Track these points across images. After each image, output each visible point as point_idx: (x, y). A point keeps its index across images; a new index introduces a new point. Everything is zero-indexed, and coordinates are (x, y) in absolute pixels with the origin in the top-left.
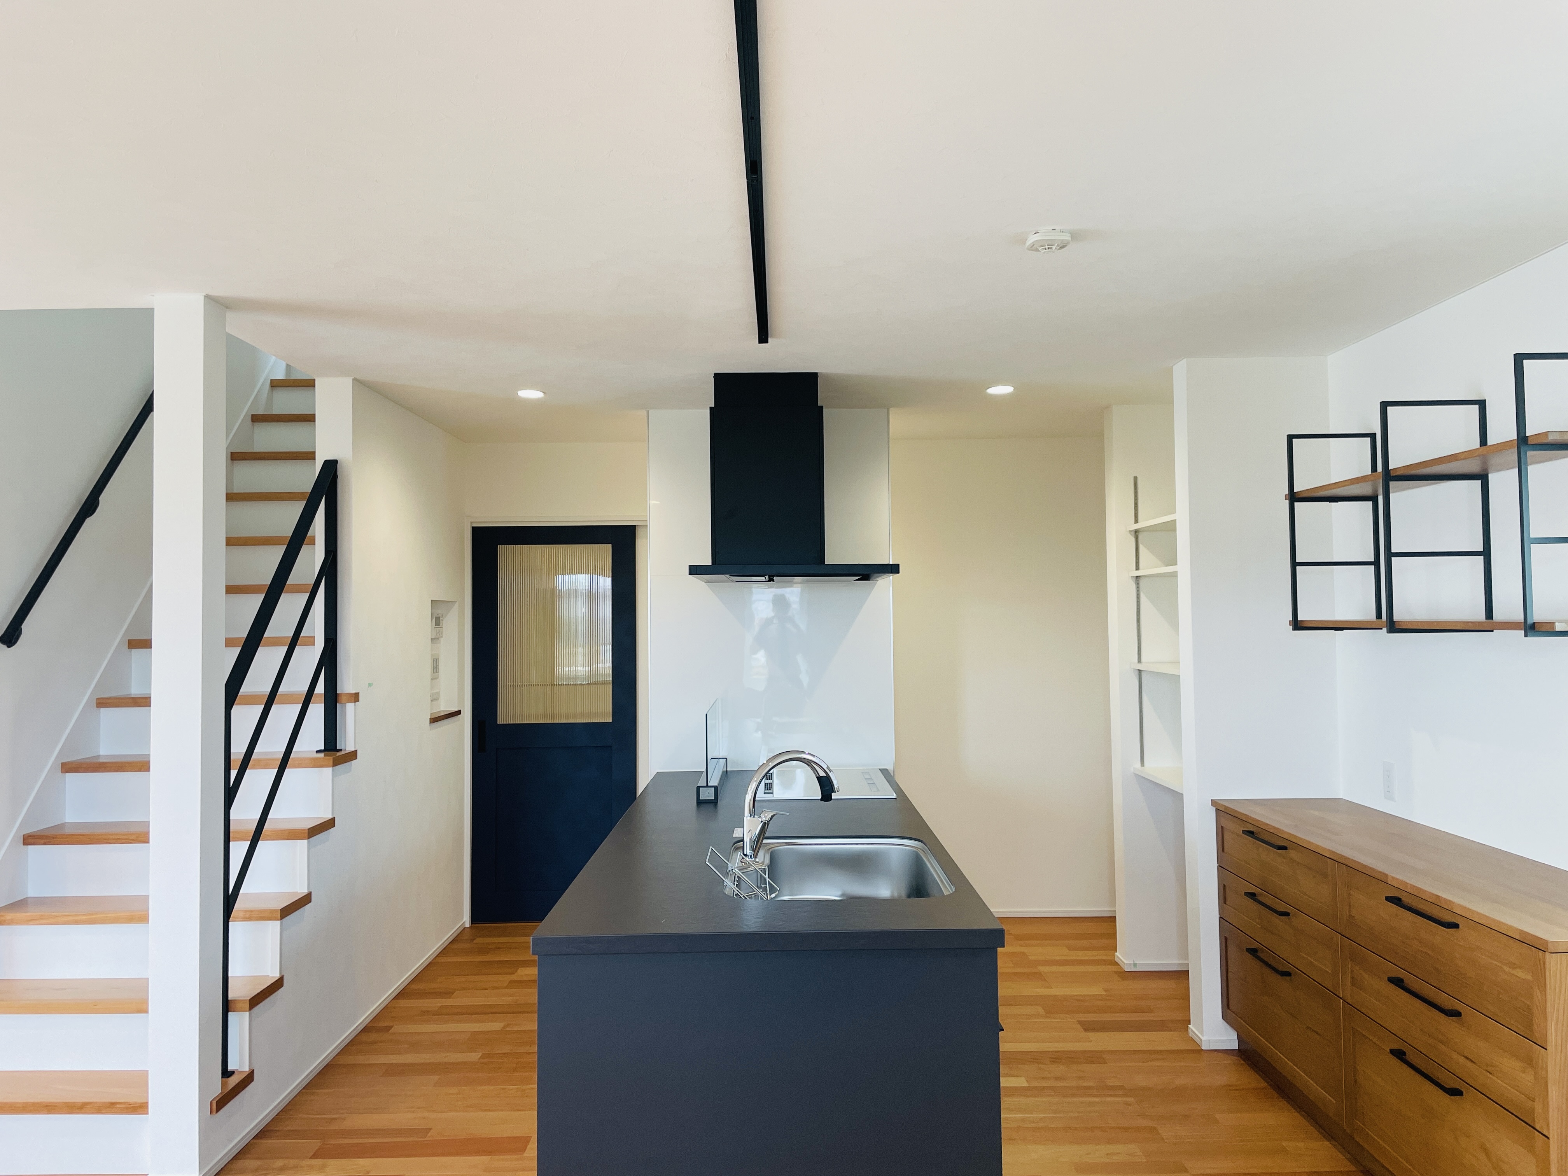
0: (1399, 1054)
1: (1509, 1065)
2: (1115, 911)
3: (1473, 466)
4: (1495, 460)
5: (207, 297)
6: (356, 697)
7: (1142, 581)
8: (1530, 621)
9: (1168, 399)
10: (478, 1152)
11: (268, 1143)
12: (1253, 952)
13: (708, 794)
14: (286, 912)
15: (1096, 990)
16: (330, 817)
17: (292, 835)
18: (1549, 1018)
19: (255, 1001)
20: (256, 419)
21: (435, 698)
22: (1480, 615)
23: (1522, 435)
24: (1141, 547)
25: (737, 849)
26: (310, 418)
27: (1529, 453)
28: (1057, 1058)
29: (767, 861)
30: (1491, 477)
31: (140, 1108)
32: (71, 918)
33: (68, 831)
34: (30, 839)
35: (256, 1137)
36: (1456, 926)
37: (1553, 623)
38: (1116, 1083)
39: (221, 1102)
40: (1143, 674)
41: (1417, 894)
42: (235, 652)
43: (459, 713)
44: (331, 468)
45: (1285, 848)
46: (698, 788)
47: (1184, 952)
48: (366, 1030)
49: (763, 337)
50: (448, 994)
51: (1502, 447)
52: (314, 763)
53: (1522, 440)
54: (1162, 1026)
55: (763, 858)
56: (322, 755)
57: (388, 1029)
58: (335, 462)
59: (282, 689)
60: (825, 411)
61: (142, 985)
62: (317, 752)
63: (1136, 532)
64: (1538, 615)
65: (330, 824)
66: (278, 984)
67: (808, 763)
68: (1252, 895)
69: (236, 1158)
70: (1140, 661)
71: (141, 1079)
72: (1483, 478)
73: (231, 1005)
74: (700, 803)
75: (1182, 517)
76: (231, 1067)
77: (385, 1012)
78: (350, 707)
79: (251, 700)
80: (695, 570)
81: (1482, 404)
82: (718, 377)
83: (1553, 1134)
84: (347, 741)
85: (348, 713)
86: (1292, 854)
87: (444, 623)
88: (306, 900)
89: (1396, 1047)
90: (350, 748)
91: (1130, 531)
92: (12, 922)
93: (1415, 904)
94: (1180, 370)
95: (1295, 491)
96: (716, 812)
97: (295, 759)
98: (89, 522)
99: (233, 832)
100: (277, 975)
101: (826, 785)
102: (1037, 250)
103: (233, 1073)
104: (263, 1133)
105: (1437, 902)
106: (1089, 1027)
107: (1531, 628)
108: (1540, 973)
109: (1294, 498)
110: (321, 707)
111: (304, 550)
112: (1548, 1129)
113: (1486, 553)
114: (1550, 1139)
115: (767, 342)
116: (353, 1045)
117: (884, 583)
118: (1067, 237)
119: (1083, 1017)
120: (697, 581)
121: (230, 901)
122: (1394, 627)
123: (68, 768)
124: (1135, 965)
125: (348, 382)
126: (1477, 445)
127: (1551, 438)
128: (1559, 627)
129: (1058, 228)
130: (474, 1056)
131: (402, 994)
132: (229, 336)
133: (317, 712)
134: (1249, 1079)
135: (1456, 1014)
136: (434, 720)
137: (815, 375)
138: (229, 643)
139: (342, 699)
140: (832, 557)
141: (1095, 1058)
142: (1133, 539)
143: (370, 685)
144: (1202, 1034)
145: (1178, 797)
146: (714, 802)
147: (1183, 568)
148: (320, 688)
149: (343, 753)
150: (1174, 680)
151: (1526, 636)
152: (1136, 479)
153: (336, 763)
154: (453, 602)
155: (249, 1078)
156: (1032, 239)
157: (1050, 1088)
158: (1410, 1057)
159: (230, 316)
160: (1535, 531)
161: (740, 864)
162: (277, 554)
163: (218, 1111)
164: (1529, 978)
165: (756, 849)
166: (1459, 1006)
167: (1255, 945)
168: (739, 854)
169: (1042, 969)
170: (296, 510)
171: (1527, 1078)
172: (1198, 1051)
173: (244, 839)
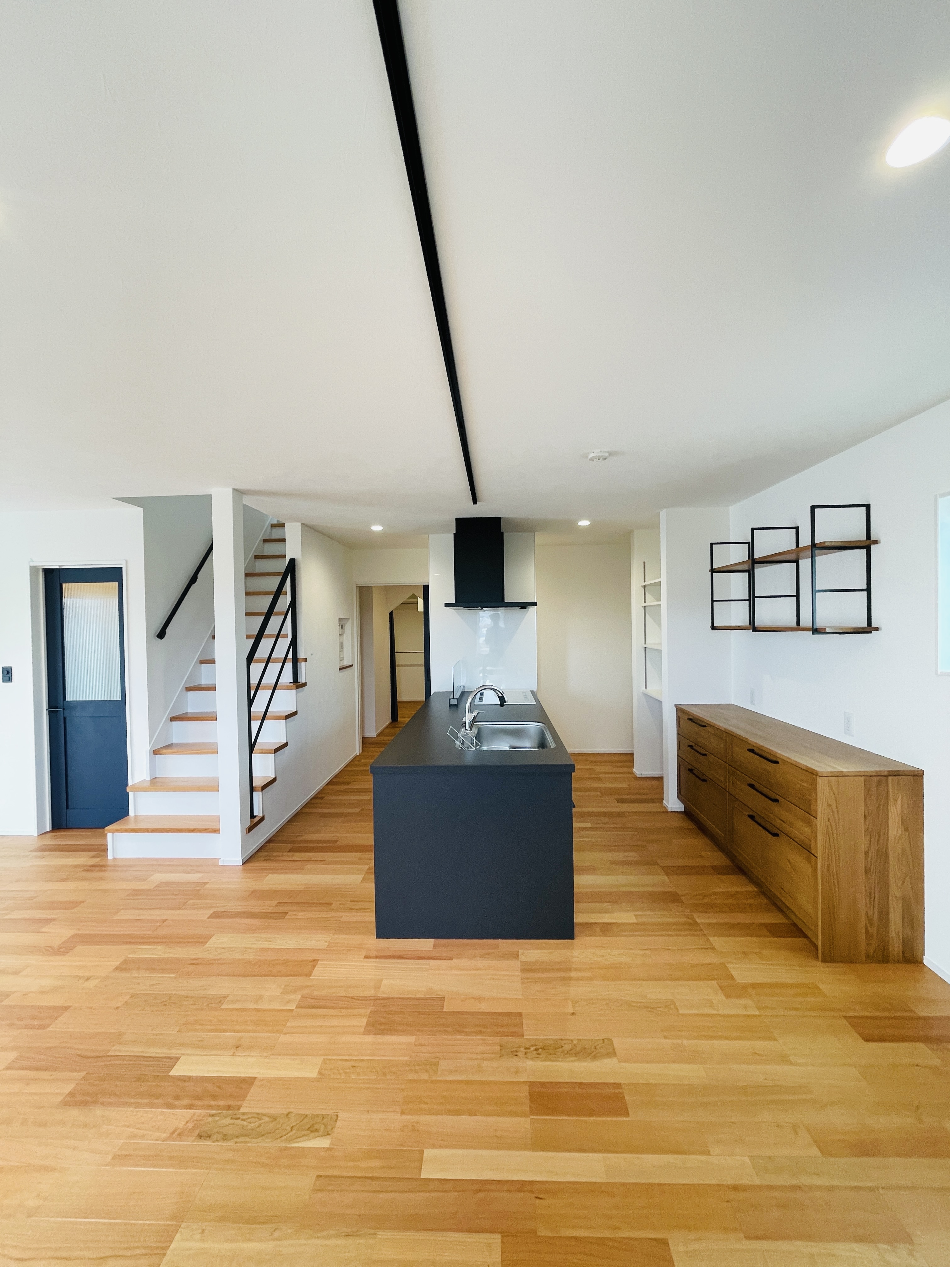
0: (752, 817)
1: (800, 824)
2: (633, 751)
3: (793, 557)
4: (801, 555)
5: (234, 489)
6: (305, 660)
7: (646, 608)
8: (814, 627)
9: (658, 527)
10: (356, 851)
11: (271, 845)
12: (691, 771)
13: (454, 702)
14: (276, 750)
15: (624, 785)
16: (295, 710)
17: (278, 718)
18: (818, 805)
19: (264, 787)
20: (265, 541)
21: (342, 659)
22: (794, 624)
23: (813, 542)
24: (647, 593)
25: (463, 727)
26: (283, 540)
27: (817, 552)
28: (605, 814)
29: (476, 732)
30: (800, 561)
31: (217, 831)
32: (189, 752)
33: (189, 715)
34: (173, 719)
35: (266, 843)
36: (777, 762)
37: (825, 629)
38: (629, 825)
39: (250, 829)
40: (647, 649)
41: (761, 748)
42: (252, 641)
43: (352, 665)
44: (292, 562)
45: (705, 726)
46: (450, 699)
47: (662, 769)
48: (315, 798)
49: (475, 501)
50: (348, 783)
51: (805, 548)
52: (288, 688)
53: (814, 545)
54: (652, 801)
55: (475, 731)
56: (292, 684)
57: (322, 798)
58: (294, 559)
59: (273, 656)
60: (505, 534)
61: (216, 780)
62: (290, 683)
63: (645, 586)
64: (819, 624)
65: (295, 713)
66: (274, 780)
67: (495, 690)
68: (691, 746)
69: (258, 851)
70: (645, 643)
71: (217, 819)
72: (797, 562)
73: (254, 789)
74: (451, 706)
75: (663, 579)
76: (255, 814)
77: (321, 791)
78: (303, 664)
79: (259, 661)
80: (447, 605)
81: (797, 529)
82: (457, 519)
83: (819, 856)
84: (302, 679)
85: (302, 666)
86: (708, 728)
87: (345, 627)
88: (286, 745)
89: (751, 813)
90: (304, 681)
91: (642, 586)
92: (165, 754)
93: (760, 752)
94: (663, 513)
95: (714, 568)
96: (457, 709)
97: (279, 686)
98: (193, 586)
99: (253, 717)
100: (274, 776)
101: (502, 699)
102: (593, 461)
103: (256, 816)
104: (270, 841)
105: (770, 752)
106: (620, 801)
107: (816, 631)
108: (814, 784)
109: (713, 571)
110: (291, 664)
111: (281, 597)
112: (817, 854)
113: (797, 596)
114: (818, 858)
115: (477, 504)
116: (308, 805)
117: (532, 609)
118: (607, 454)
119: (618, 797)
120: (448, 609)
121: (252, 747)
122: (755, 629)
123: (189, 689)
124: (641, 774)
125: (299, 524)
126: (795, 547)
127: (827, 544)
128: (828, 630)
129: (602, 450)
130: (357, 810)
131: (330, 783)
132: (244, 506)
133: (289, 666)
134: (689, 825)
135: (776, 801)
136: (341, 669)
137: (500, 518)
138: (248, 637)
139: (300, 660)
140: (507, 599)
141: (620, 815)
142: (643, 590)
143: (312, 654)
144: (668, 804)
145: (661, 702)
146: (457, 706)
147: (664, 602)
148: (290, 656)
149: (300, 683)
150: (660, 651)
151: (813, 634)
152: (644, 563)
153: (297, 687)
154: (349, 619)
155: (263, 819)
156: (591, 455)
157: (601, 828)
158: (757, 818)
159: (244, 496)
160: (818, 588)
161: (464, 734)
162: (269, 599)
163: (249, 832)
164: (809, 787)
165: (471, 727)
166: (778, 797)
167: (691, 767)
168: (463, 729)
169: (601, 775)
170: (278, 579)
171: (807, 830)
172: (667, 812)
173: (259, 720)
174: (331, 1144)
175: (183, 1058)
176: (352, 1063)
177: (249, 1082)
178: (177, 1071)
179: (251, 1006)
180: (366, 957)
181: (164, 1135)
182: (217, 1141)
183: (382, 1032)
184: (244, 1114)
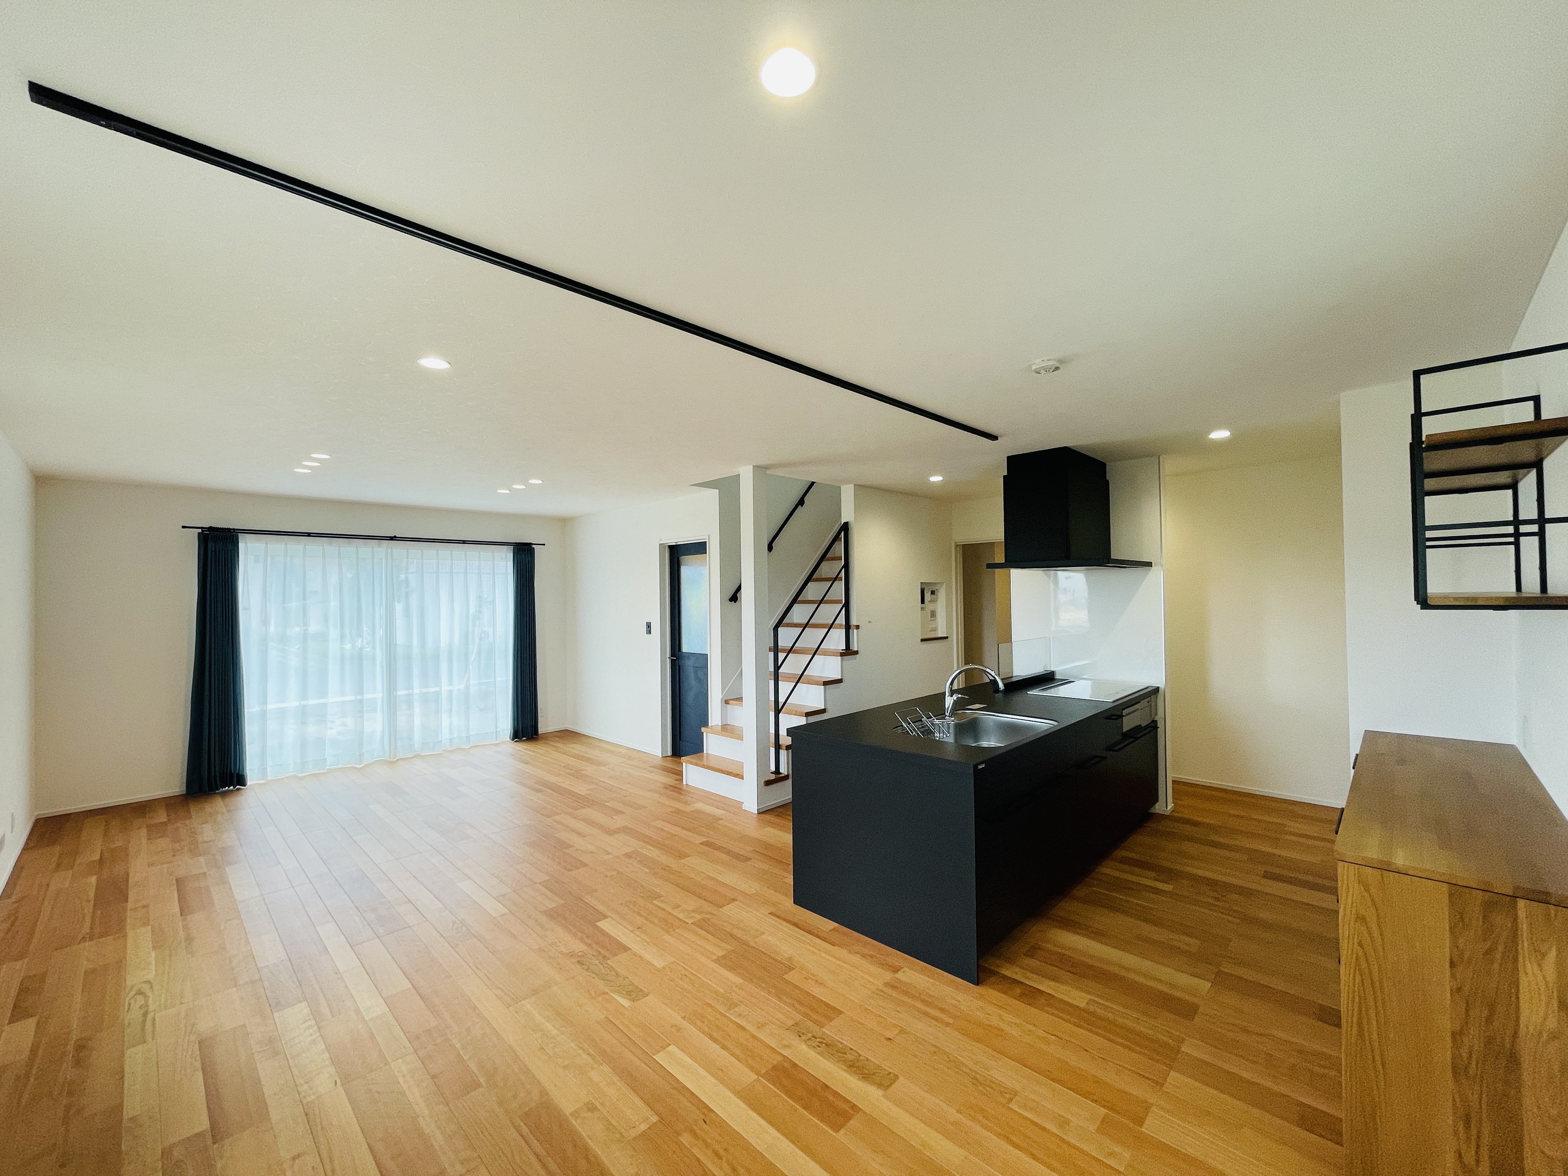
5: (757, 466)
6: (858, 627)
14: (809, 714)
16: (839, 678)
17: (817, 683)
21: (927, 630)
26: (840, 503)
39: (770, 783)
43: (947, 637)
44: (845, 525)
52: (834, 655)
56: (841, 651)
58: (848, 524)
62: (838, 650)
65: (839, 681)
71: (741, 765)
76: (780, 771)
78: (859, 631)
79: (793, 625)
82: (1009, 458)
84: (854, 646)
85: (854, 633)
90: (856, 649)
97: (821, 652)
99: (782, 679)
103: (780, 773)
110: (842, 629)
115: (998, 438)
117: (1156, 568)
125: (854, 485)
136: (924, 640)
139: (852, 627)
143: (869, 622)
148: (841, 622)
149: (851, 651)
153: (843, 655)
154: (942, 583)
159: (769, 471)
163: (768, 785)
173: (790, 682)
174: (629, 1006)
175: (609, 919)
176: (686, 973)
177: (626, 949)
178: (603, 924)
179: (669, 909)
180: (771, 913)
181: (565, 951)
182: (583, 969)
183: (725, 966)
184: (607, 964)
